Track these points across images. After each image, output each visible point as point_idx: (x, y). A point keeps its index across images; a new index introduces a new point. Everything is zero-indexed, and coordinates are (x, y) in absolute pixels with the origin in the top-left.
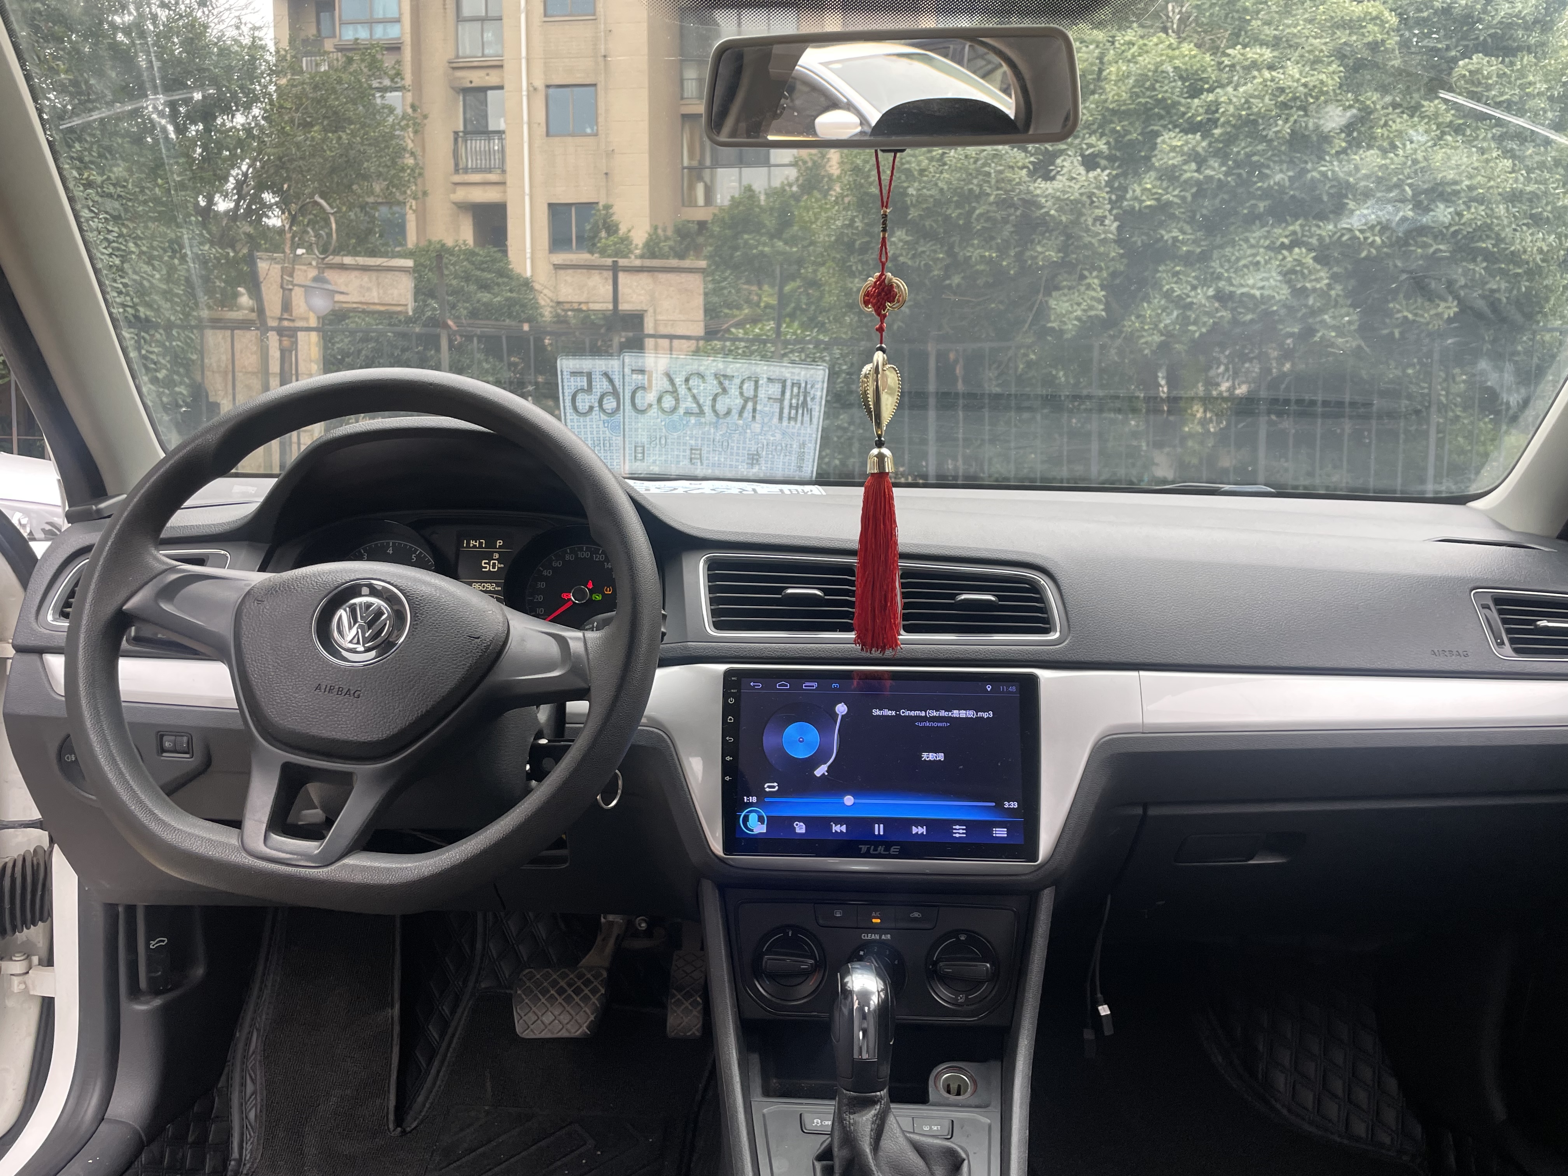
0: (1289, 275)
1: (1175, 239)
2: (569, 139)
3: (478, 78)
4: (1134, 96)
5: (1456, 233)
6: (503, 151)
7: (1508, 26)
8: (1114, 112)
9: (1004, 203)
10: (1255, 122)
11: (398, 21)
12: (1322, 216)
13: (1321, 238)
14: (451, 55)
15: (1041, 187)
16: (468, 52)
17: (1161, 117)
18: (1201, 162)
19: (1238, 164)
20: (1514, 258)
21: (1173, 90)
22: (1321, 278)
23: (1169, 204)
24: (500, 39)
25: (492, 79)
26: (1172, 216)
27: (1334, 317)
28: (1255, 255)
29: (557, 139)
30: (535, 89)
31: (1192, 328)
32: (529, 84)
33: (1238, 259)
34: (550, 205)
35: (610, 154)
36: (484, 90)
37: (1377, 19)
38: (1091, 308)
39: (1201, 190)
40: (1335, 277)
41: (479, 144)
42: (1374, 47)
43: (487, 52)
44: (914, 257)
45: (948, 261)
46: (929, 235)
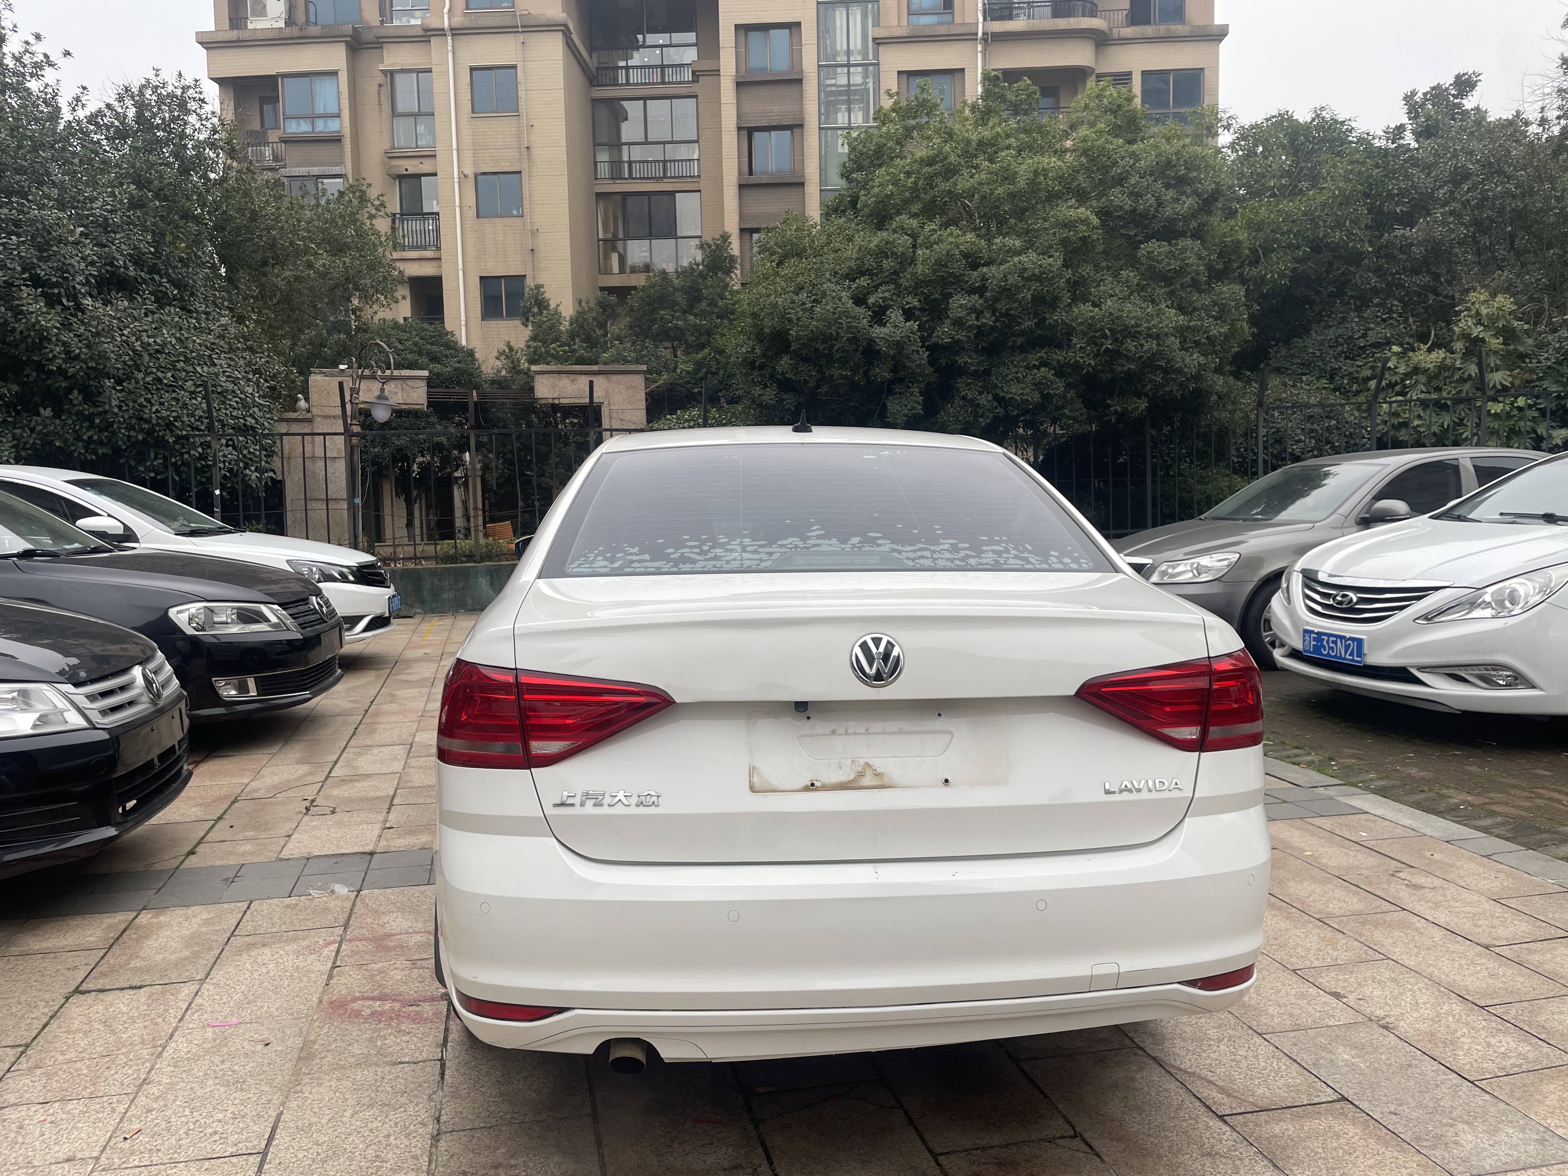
0: (1038, 386)
1: (966, 363)
2: (498, 220)
3: (412, 166)
4: (935, 271)
5: (1141, 357)
6: (438, 231)
7: (1171, 221)
8: (923, 282)
9: (854, 340)
10: (1010, 289)
11: (338, 116)
12: (1060, 346)
13: (1058, 361)
14: (387, 146)
15: (878, 332)
16: (403, 144)
17: (954, 284)
18: (979, 314)
19: (1002, 315)
20: (1180, 371)
21: (958, 266)
22: (1059, 387)
23: (959, 340)
24: (432, 131)
25: (426, 167)
26: (963, 348)
27: (1071, 411)
28: (1017, 373)
29: (486, 220)
30: (466, 176)
31: (981, 420)
32: (460, 172)
33: (1007, 375)
34: (481, 278)
35: (535, 233)
36: (418, 176)
37: (1085, 221)
38: (914, 408)
39: (980, 332)
40: (1069, 386)
41: (415, 225)
42: (1084, 239)
43: (419, 143)
44: (796, 374)
45: (819, 376)
46: (806, 360)
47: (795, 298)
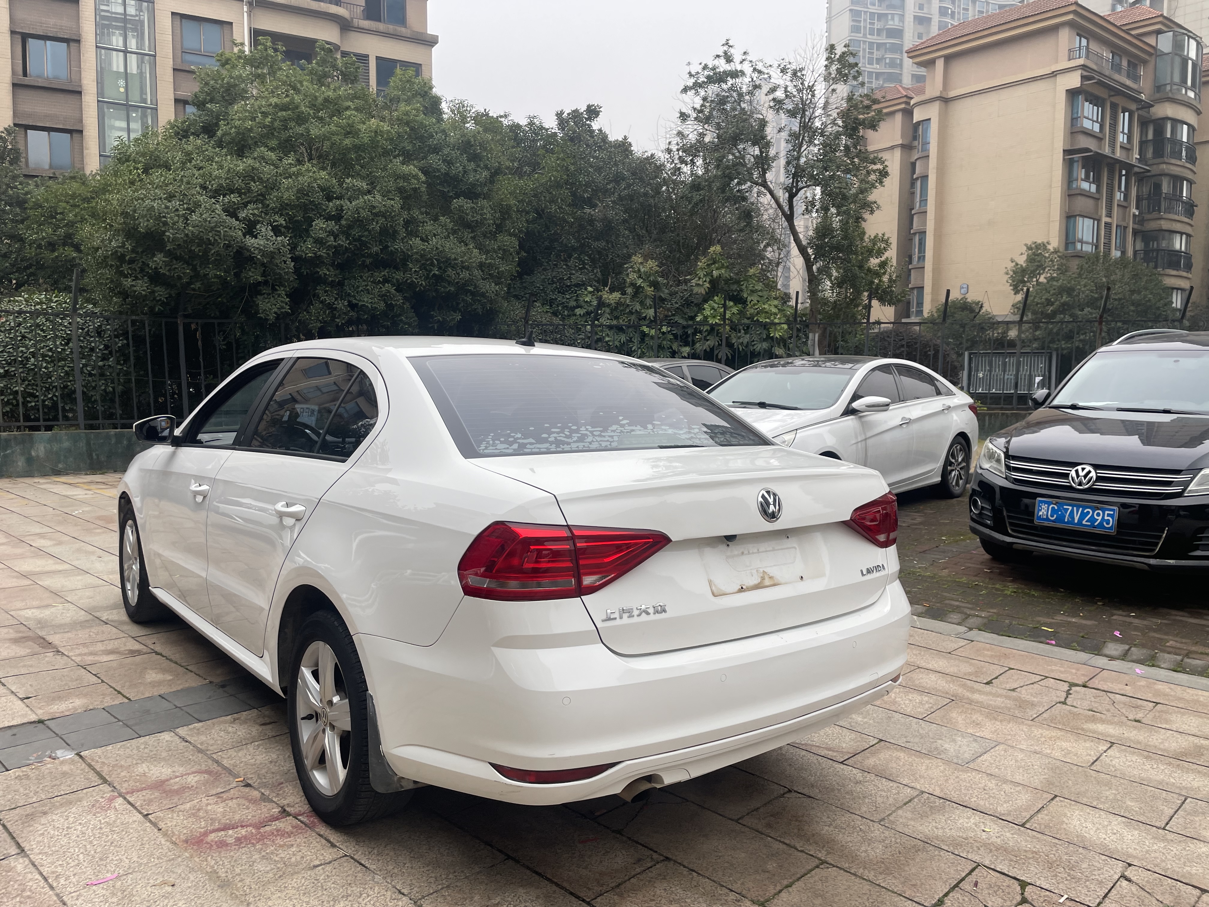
0: (383, 297)
1: (325, 274)
4: (298, 198)
5: (457, 283)
7: (473, 185)
8: (287, 205)
9: (227, 246)
10: (362, 221)
12: (397, 268)
13: (397, 280)
15: (250, 241)
17: (313, 210)
18: (336, 237)
19: (355, 240)
20: (483, 295)
21: (318, 198)
22: (399, 299)
23: (320, 256)
26: (323, 262)
27: (406, 318)
28: (366, 286)
31: (337, 320)
33: (358, 287)
37: (415, 177)
38: (283, 308)
39: (337, 251)
40: (405, 298)
42: (415, 190)
44: (169, 270)
45: (192, 274)
46: (177, 258)
47: (169, 204)
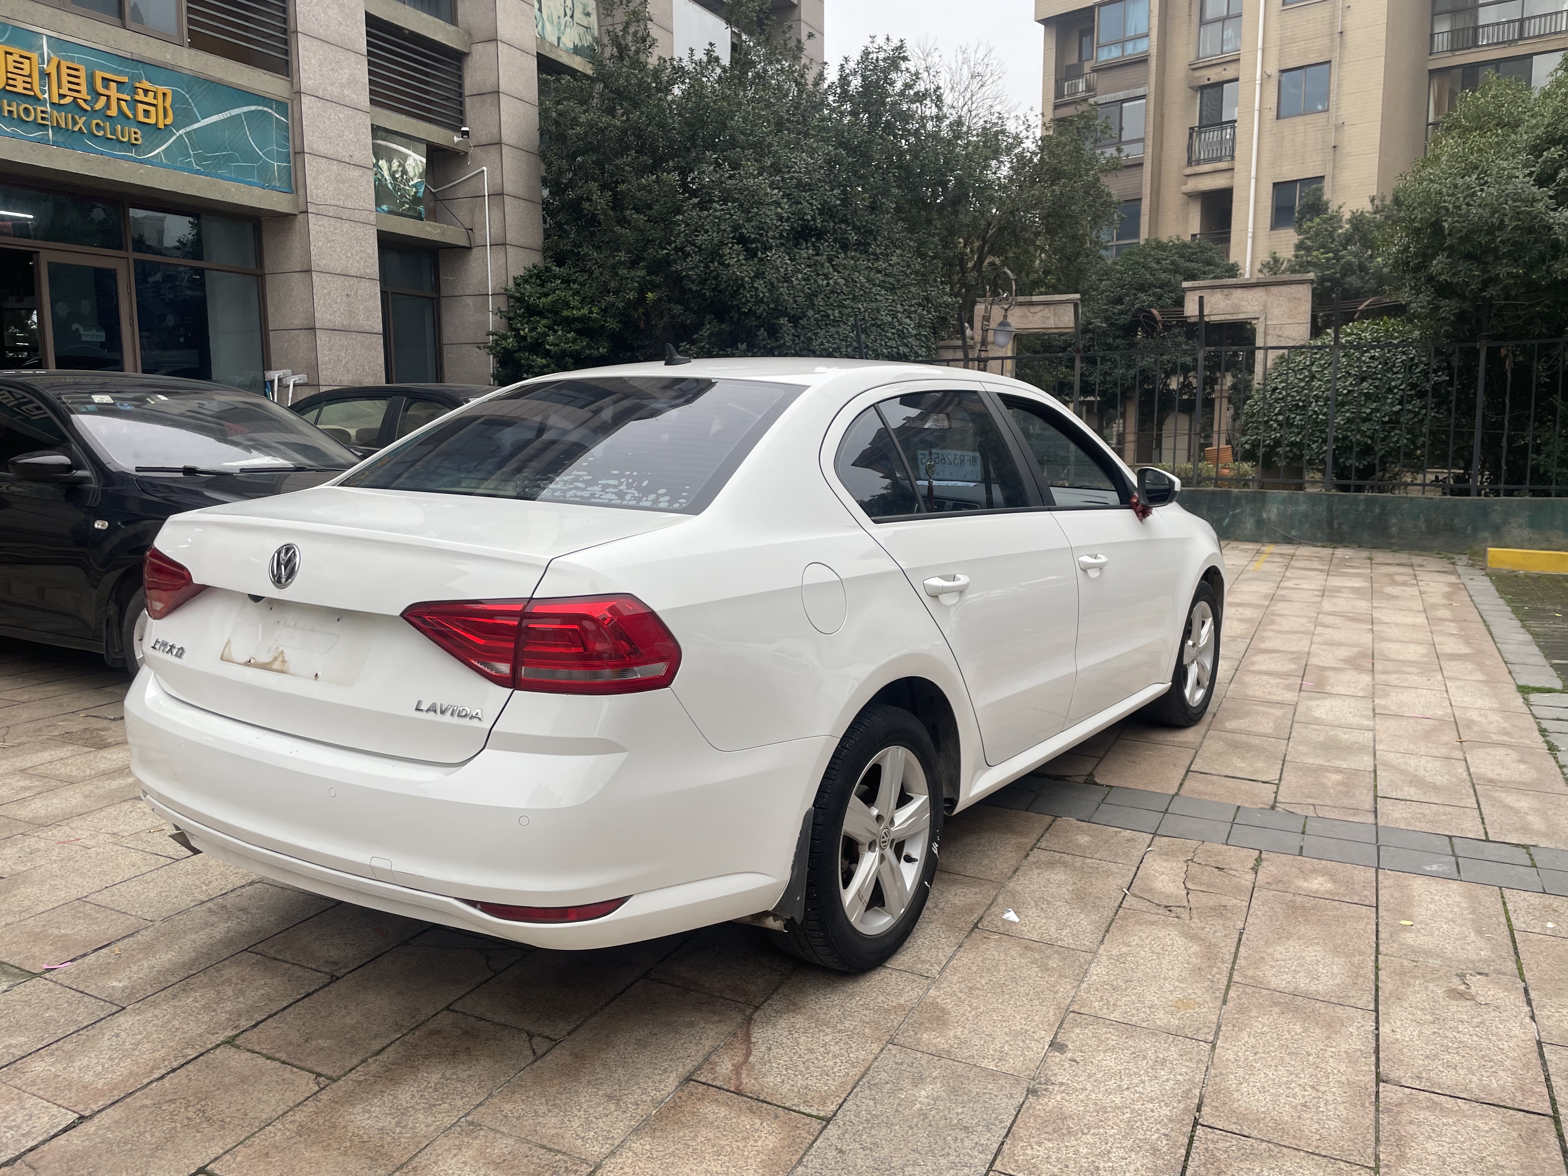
2: (1299, 119)
3: (1214, 75)
6: (1233, 139)
9: (1528, 229)
11: (1147, 35)
14: (1192, 58)
16: (1208, 52)
24: (1238, 34)
25: (1229, 73)
29: (1287, 121)
30: (1269, 76)
32: (1263, 72)
34: (1275, 185)
35: (1339, 127)
36: (1220, 84)
41: (1212, 136)
43: (1225, 49)
44: (1453, 275)
